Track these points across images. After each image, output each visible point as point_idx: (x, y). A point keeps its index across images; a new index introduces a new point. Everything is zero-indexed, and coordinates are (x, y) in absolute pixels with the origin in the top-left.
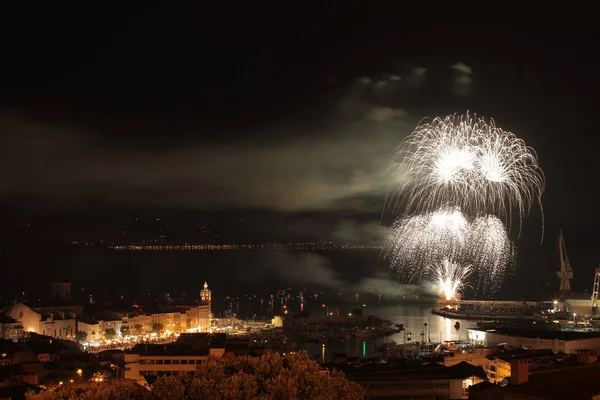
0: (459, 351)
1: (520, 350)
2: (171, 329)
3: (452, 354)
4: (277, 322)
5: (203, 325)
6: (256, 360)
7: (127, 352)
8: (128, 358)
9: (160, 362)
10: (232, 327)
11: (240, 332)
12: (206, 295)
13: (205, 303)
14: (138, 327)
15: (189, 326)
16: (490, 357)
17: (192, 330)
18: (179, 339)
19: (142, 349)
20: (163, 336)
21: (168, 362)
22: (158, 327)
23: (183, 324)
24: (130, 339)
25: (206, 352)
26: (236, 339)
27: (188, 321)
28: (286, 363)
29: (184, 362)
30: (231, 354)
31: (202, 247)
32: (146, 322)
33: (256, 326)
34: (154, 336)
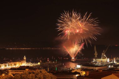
0: (75, 69)
1: (87, 69)
2: (18, 65)
3: (74, 70)
4: (39, 63)
5: (24, 64)
6: (35, 71)
7: (9, 70)
8: (9, 71)
9: (16, 72)
10: (30, 65)
11: (32, 66)
12: (25, 58)
13: (25, 60)
14: (11, 65)
15: (21, 64)
16: (81, 70)
17: (22, 65)
18: (19, 67)
19: (12, 69)
20: (16, 66)
21: (17, 72)
22: (15, 65)
23: (20, 64)
24: (10, 67)
25: (25, 70)
26: (31, 67)
27: (21, 63)
28: (41, 72)
29: (20, 72)
30: (30, 70)
31: (24, 49)
32: (13, 64)
33: (35, 64)
34: (14, 66)
